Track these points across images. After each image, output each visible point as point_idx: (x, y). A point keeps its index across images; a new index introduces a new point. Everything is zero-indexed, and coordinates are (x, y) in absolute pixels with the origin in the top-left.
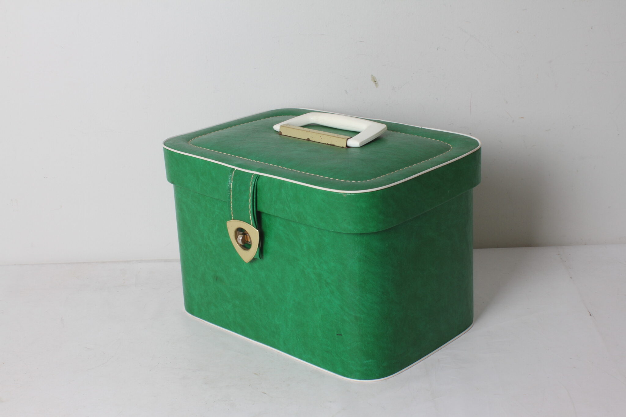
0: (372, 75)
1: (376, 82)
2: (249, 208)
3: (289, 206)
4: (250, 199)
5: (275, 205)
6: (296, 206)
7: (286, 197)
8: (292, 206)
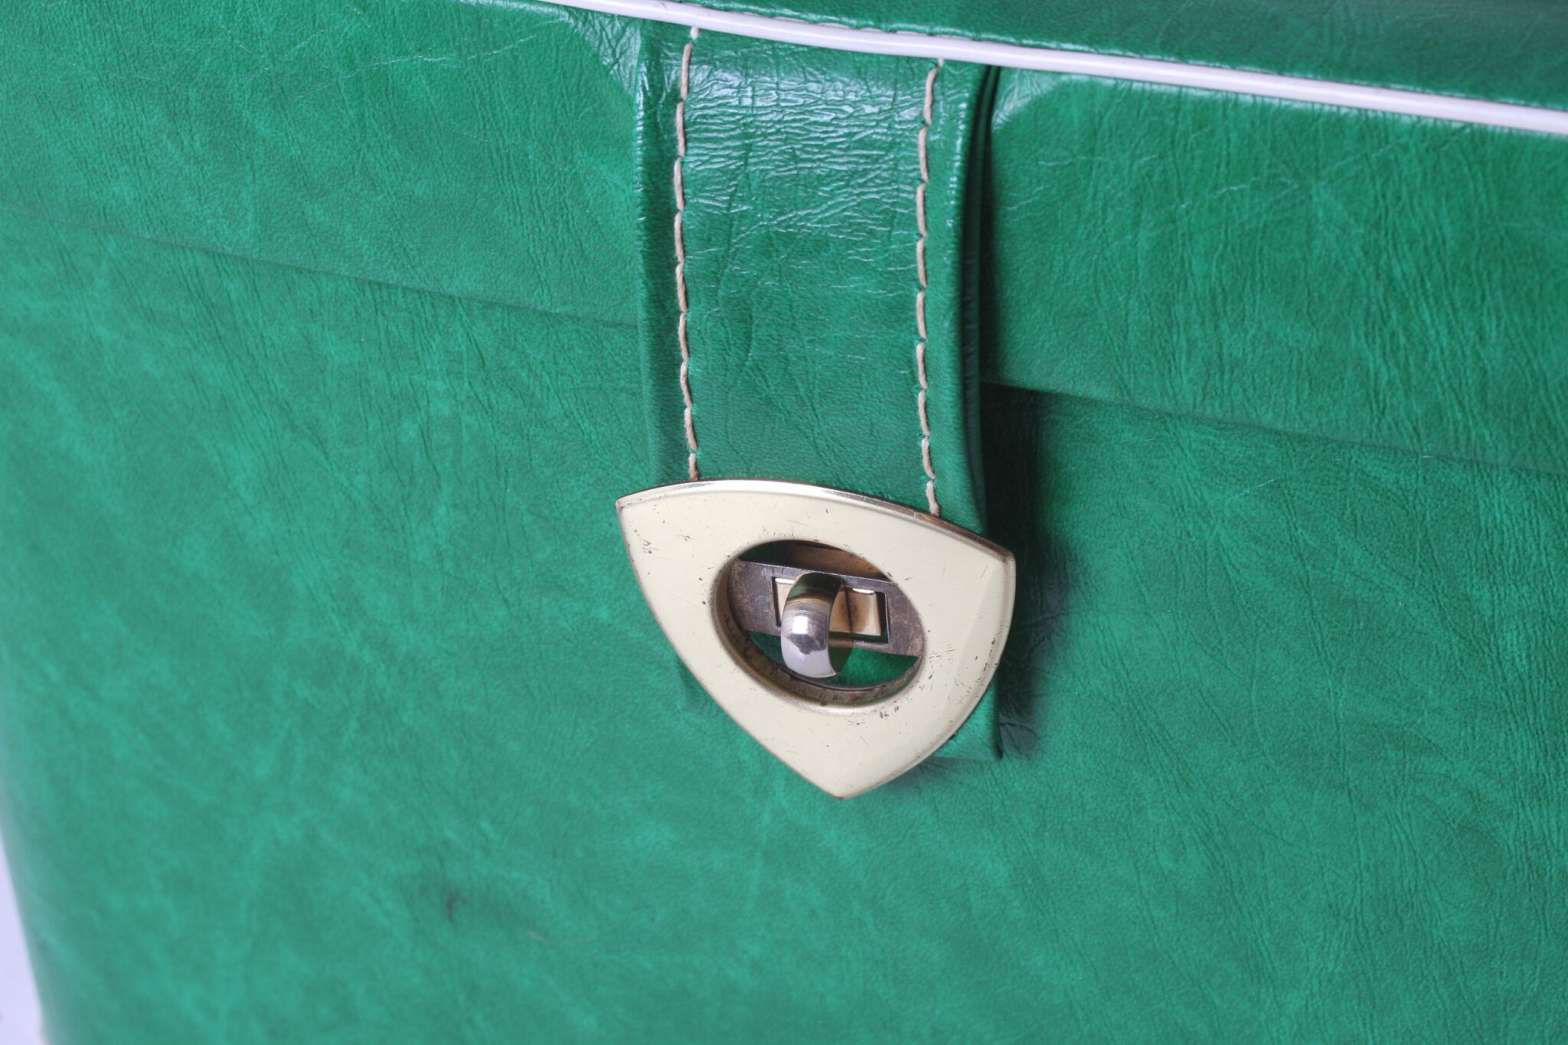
2: (915, 380)
3: (1393, 334)
4: (920, 297)
5: (1216, 327)
6: (1492, 333)
7: (1360, 254)
8: (1444, 331)
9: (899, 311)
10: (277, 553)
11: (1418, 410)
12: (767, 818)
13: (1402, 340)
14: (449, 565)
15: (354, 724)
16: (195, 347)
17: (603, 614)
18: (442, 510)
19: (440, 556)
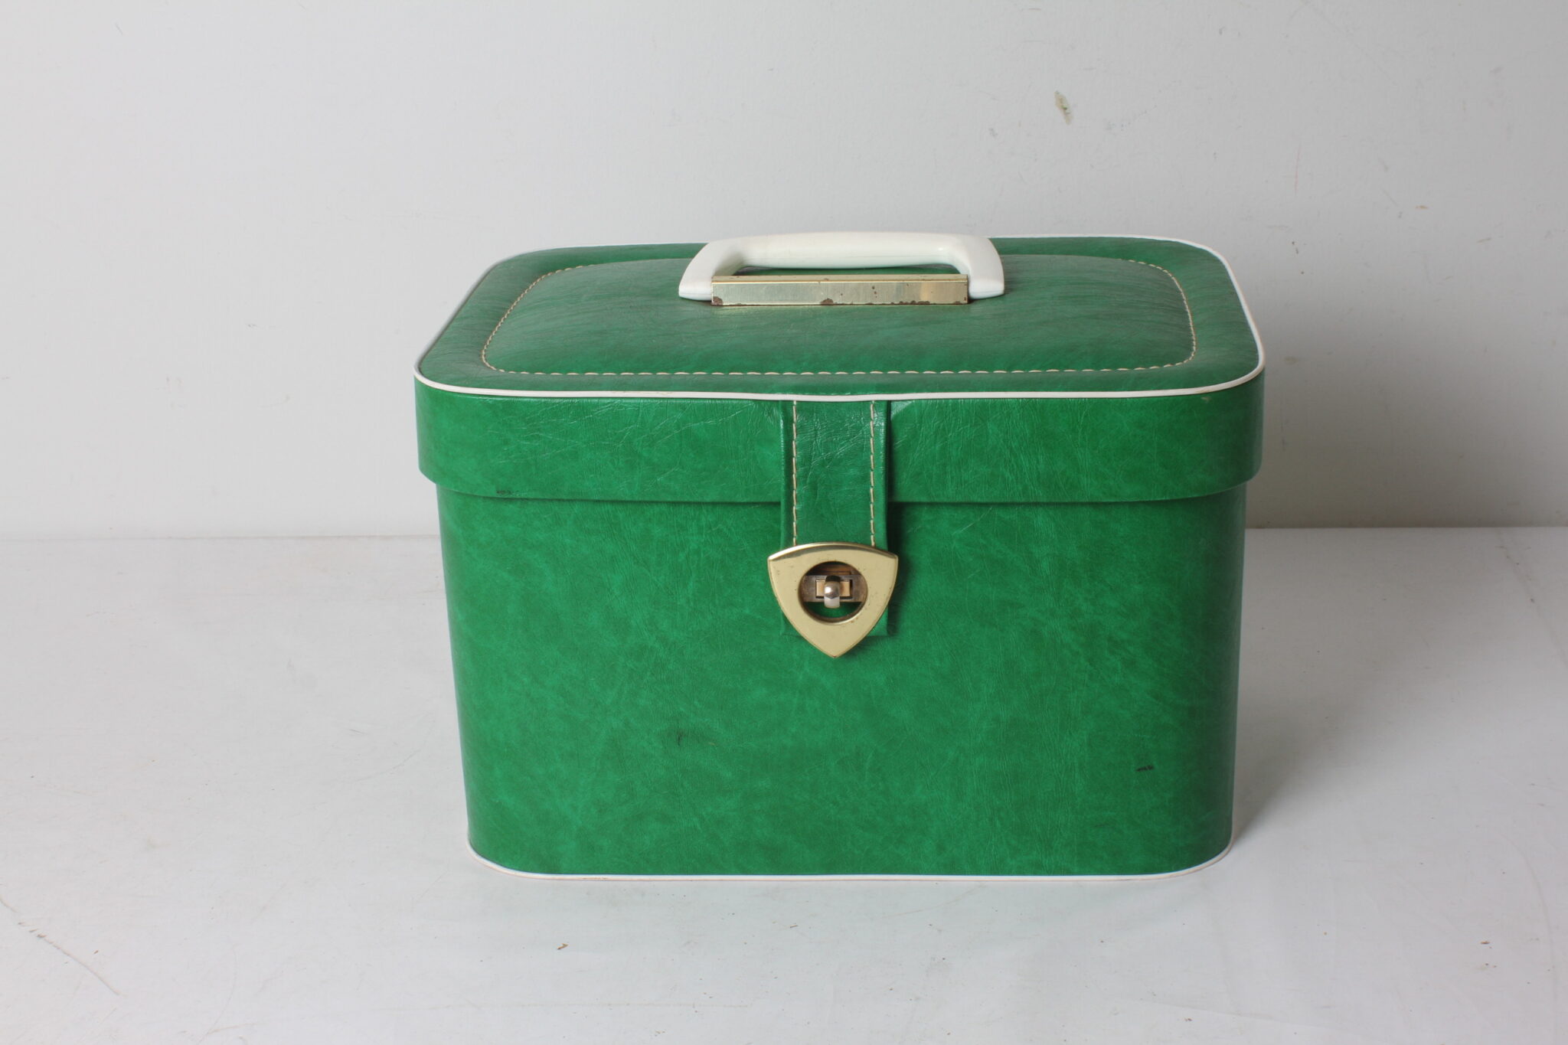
0: (1057, 93)
1: (1065, 109)
2: (870, 500)
3: (1013, 465)
4: (872, 473)
5: (960, 471)
6: (1041, 460)
7: (1002, 442)
8: (1027, 462)
9: (865, 478)
10: (626, 612)
11: (1020, 488)
12: (801, 677)
13: (1015, 467)
14: (692, 604)
15: (649, 673)
16: (604, 540)
17: (747, 611)
18: (691, 584)
19: (688, 602)
